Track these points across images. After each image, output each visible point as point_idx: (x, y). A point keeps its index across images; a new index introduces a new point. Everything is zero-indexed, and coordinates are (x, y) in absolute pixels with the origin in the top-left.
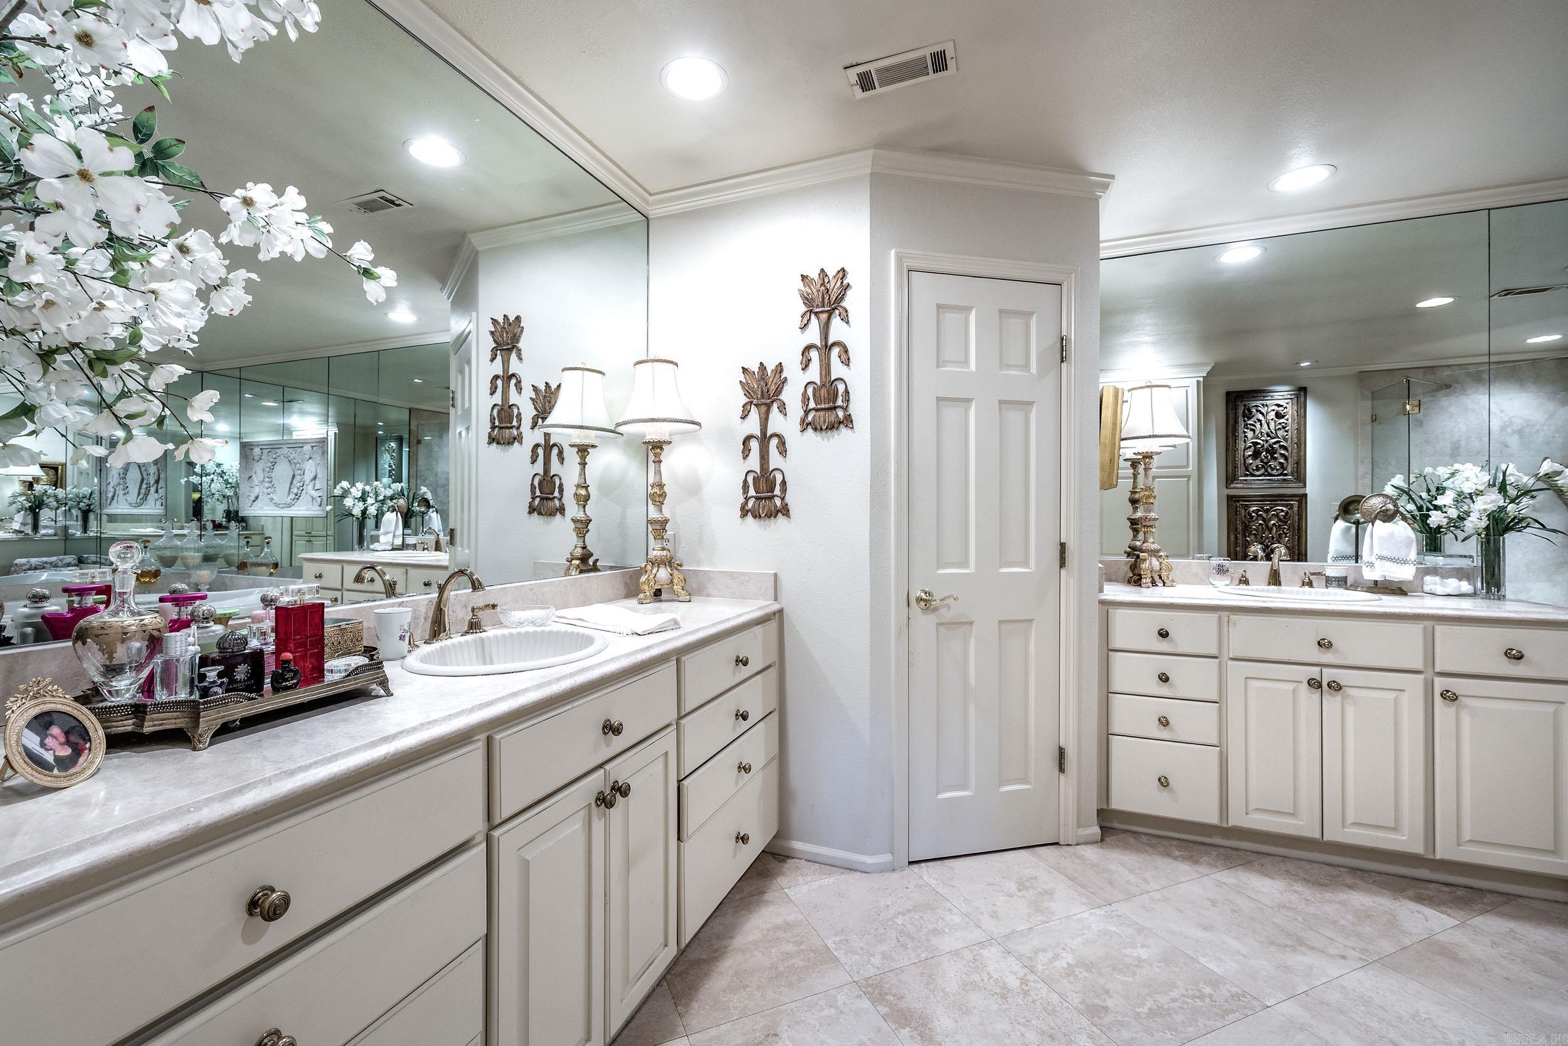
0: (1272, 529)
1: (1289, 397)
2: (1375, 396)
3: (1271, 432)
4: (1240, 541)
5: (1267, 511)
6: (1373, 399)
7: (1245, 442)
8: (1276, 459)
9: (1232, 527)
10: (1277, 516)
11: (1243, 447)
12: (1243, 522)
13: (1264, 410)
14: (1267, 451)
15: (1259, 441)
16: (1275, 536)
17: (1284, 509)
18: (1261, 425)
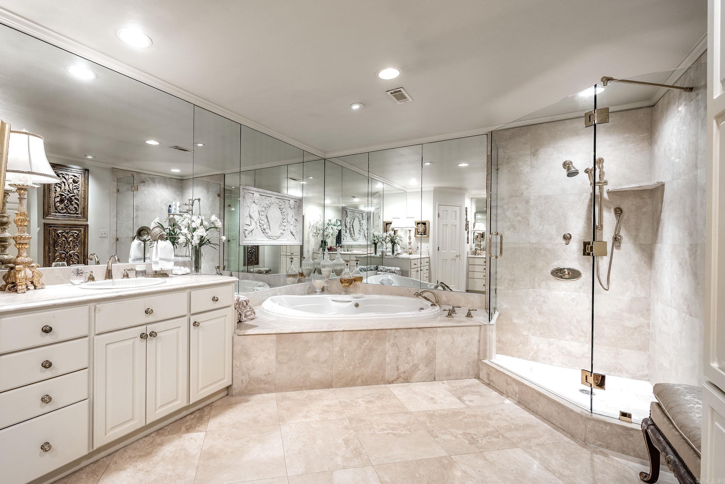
0: (70, 243)
1: (80, 172)
2: (118, 180)
3: (70, 190)
4: (51, 250)
5: (67, 233)
6: (117, 182)
7: (55, 193)
8: (72, 205)
9: (47, 242)
10: (73, 235)
11: (54, 196)
12: (54, 239)
13: (67, 177)
14: (68, 200)
15: (64, 194)
16: (71, 247)
17: (77, 232)
18: (65, 185)
